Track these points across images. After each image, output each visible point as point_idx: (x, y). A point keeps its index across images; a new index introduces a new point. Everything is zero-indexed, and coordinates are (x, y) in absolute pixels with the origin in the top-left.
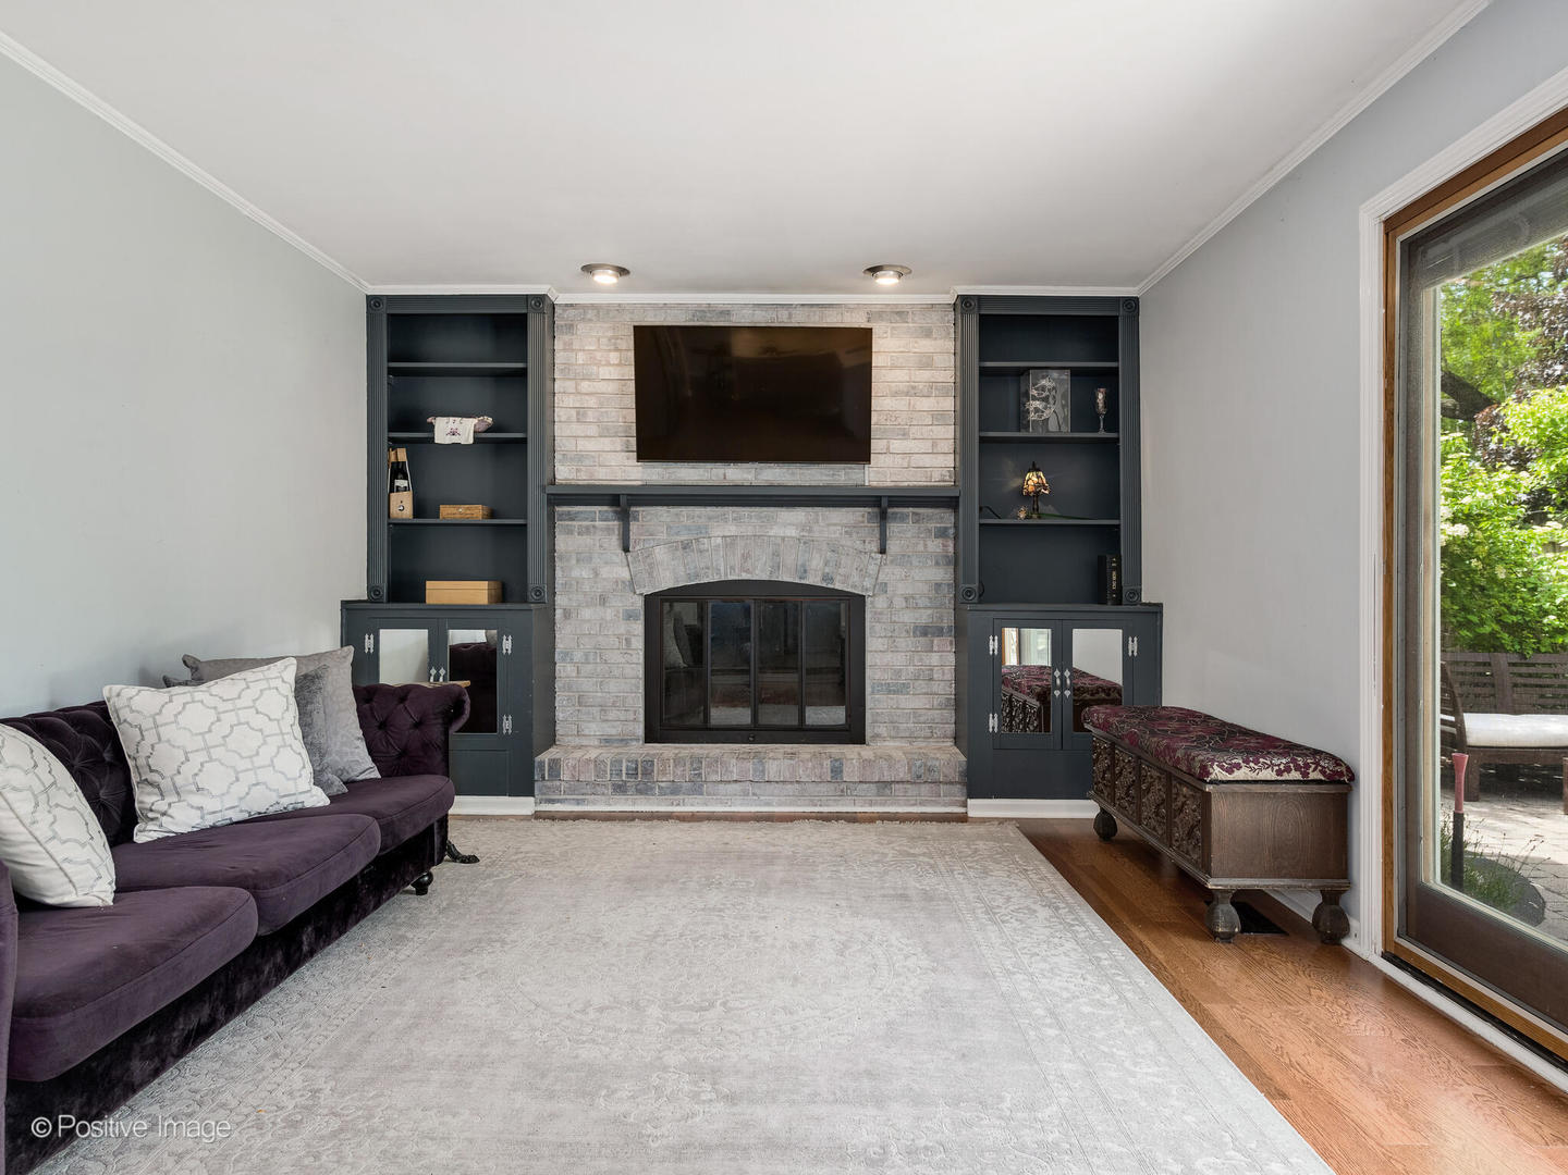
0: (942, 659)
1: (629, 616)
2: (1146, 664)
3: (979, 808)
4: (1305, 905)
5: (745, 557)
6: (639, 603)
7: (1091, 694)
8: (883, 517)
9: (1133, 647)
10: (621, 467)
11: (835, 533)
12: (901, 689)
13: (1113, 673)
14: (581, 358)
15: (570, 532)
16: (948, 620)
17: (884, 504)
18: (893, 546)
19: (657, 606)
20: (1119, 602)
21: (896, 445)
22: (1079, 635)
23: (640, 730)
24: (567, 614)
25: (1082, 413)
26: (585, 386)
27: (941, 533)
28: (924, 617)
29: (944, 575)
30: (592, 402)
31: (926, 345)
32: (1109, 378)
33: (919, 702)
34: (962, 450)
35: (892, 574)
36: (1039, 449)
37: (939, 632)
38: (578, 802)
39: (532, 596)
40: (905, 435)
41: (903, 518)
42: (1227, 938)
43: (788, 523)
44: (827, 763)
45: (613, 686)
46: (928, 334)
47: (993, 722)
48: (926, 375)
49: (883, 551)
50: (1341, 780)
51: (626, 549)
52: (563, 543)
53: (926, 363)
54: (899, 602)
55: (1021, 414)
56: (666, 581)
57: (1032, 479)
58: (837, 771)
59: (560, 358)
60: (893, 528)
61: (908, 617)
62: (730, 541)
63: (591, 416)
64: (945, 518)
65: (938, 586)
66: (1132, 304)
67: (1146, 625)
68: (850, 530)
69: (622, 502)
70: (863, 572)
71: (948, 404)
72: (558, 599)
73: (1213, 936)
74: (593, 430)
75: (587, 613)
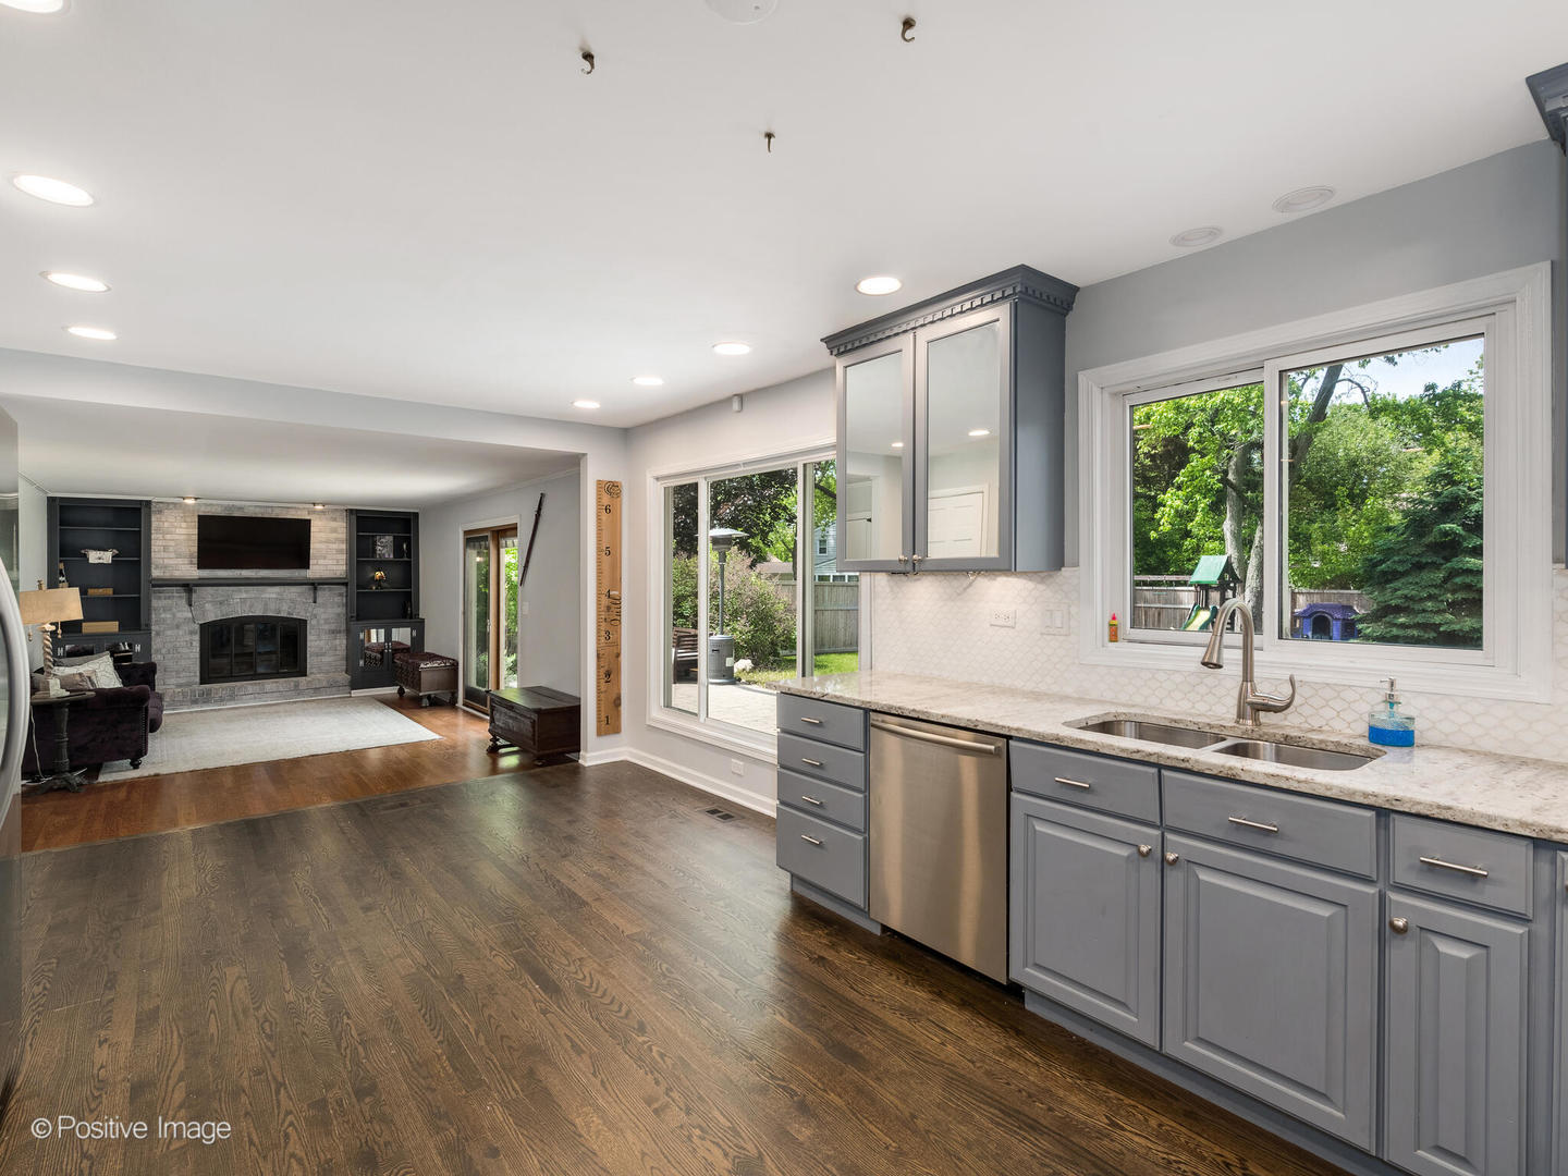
0: (341, 642)
1: (192, 633)
2: (419, 640)
3: (355, 693)
4: (447, 698)
5: (251, 607)
6: (197, 627)
7: (399, 649)
8: (315, 589)
9: (414, 633)
10: (191, 571)
11: (293, 596)
12: (323, 654)
13: (408, 642)
14: (166, 524)
15: (160, 598)
16: (343, 627)
17: (315, 585)
18: (319, 600)
19: (206, 629)
20: (411, 618)
21: (321, 562)
22: (394, 631)
23: (198, 680)
24: (158, 634)
25: (397, 550)
26: (168, 537)
27: (341, 595)
28: (333, 627)
29: (342, 610)
30: (172, 543)
31: (334, 524)
32: (408, 540)
33: (331, 659)
34: (349, 563)
35: (319, 611)
36: (381, 564)
37: (340, 632)
38: (173, 709)
39: (143, 627)
40: (325, 558)
41: (324, 589)
42: (426, 707)
43: (271, 593)
44: (292, 684)
45: (183, 663)
46: (335, 520)
47: (362, 663)
48: (334, 535)
49: (315, 602)
50: (455, 665)
51: (190, 605)
52: (155, 603)
53: (334, 530)
54: (322, 622)
55: (374, 551)
56: (211, 617)
57: (378, 574)
58: (297, 686)
59: (154, 525)
60: (319, 593)
61: (327, 627)
62: (243, 601)
63: (171, 549)
64: (343, 589)
65: (339, 615)
66: (416, 515)
67: (419, 626)
68: (300, 594)
69: (188, 587)
70: (306, 611)
71: (344, 546)
72: (153, 628)
73: (422, 707)
74: (172, 555)
75: (169, 633)
